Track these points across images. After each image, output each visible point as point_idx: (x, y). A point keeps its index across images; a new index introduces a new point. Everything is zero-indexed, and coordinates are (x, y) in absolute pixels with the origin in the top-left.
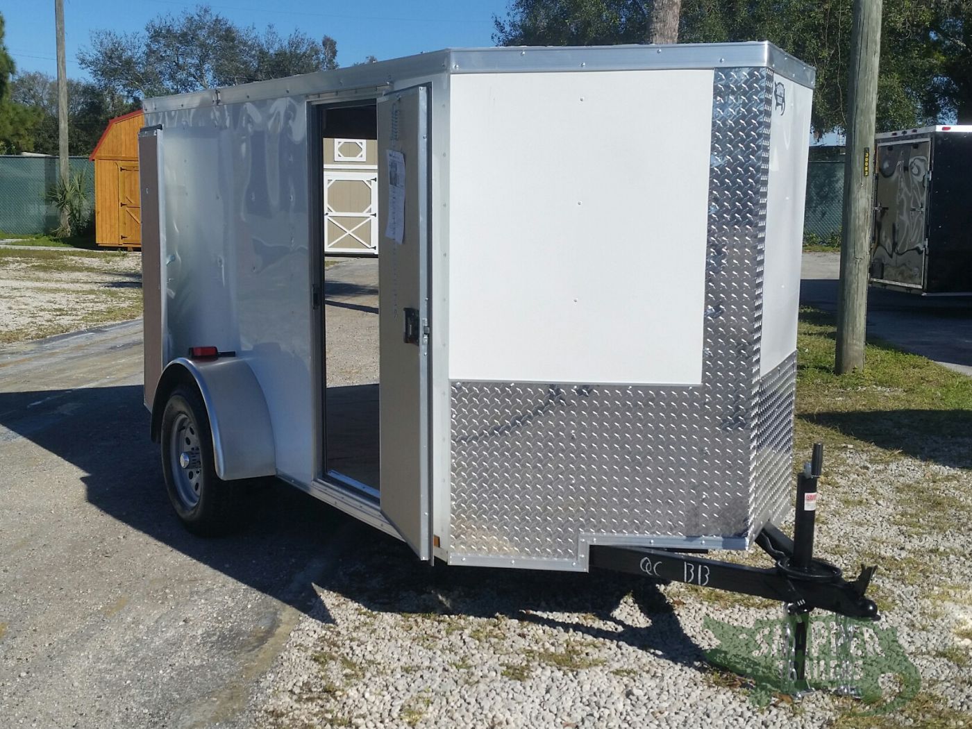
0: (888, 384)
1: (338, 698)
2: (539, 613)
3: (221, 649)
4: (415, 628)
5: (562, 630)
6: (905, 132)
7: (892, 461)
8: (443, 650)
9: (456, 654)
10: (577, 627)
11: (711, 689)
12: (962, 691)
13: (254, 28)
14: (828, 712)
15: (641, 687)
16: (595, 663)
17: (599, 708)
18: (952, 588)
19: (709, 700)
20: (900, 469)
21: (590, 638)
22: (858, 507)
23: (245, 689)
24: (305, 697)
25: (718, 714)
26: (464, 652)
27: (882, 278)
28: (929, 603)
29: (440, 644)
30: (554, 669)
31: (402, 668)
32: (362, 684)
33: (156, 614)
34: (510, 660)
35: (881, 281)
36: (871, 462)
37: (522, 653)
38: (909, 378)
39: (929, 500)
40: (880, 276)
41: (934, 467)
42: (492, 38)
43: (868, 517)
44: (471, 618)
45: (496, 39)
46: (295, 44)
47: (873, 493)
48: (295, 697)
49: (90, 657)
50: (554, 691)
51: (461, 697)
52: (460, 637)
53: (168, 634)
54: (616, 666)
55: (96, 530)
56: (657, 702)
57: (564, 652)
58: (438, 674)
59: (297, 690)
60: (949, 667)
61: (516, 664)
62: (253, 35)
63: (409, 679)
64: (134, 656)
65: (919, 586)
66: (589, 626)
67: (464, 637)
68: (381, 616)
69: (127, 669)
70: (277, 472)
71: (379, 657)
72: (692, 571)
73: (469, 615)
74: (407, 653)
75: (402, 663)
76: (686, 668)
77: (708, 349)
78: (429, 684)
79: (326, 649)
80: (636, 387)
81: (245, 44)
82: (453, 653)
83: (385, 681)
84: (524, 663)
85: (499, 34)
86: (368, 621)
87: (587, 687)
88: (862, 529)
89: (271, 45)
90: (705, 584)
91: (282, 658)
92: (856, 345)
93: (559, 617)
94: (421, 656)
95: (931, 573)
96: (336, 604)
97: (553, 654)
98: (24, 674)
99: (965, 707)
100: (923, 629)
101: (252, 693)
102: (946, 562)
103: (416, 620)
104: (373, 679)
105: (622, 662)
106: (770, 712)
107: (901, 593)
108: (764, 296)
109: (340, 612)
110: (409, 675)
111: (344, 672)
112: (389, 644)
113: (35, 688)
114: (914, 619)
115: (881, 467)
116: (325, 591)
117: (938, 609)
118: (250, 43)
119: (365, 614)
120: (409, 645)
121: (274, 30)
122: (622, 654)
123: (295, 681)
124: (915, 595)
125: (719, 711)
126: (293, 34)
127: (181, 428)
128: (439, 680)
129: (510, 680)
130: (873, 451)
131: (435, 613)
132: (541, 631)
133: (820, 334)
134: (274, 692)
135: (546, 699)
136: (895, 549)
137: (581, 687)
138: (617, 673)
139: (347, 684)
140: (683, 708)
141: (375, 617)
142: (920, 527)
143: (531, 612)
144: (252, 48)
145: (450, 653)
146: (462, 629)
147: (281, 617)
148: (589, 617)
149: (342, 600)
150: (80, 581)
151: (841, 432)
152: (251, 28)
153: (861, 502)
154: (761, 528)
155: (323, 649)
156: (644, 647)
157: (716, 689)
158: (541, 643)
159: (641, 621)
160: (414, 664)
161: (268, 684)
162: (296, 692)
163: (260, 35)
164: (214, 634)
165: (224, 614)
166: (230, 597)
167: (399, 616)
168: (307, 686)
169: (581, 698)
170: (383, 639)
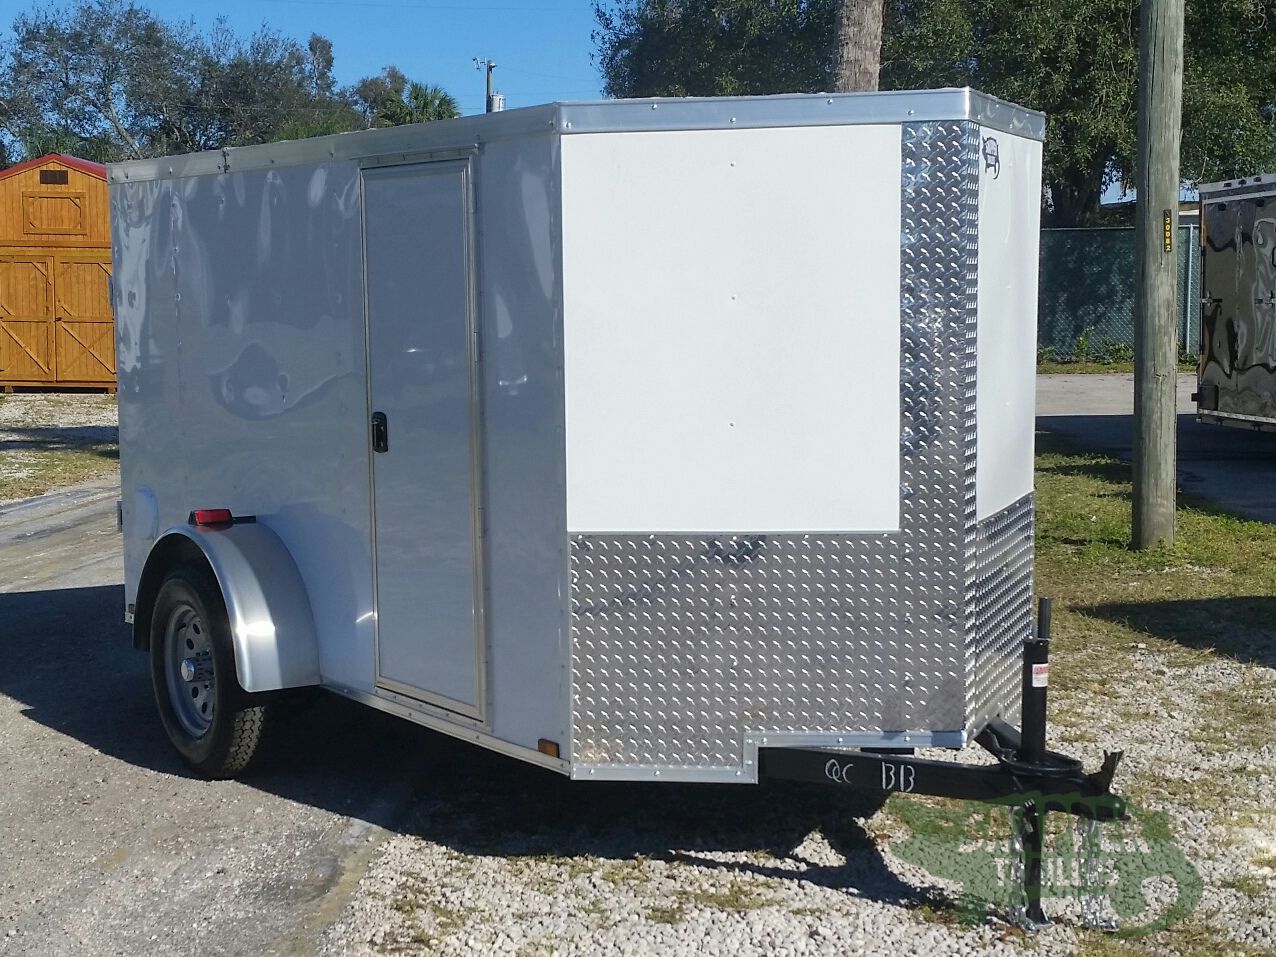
0: (1209, 563)
1: (434, 947)
2: (693, 854)
3: (269, 900)
4: (527, 871)
5: (725, 869)
6: (1243, 182)
7: (1199, 664)
8: (566, 895)
9: (584, 898)
10: (744, 867)
11: (920, 926)
12: (1249, 922)
13: (193, 23)
14: (1069, 946)
15: (829, 925)
16: (770, 903)
17: (774, 948)
18: (1257, 812)
19: (917, 937)
20: (1210, 673)
21: (762, 878)
22: (1142, 720)
23: (310, 940)
24: (389, 947)
25: (927, 950)
26: (595, 896)
27: (1216, 409)
28: (1223, 830)
29: (562, 888)
30: (715, 910)
31: (513, 914)
32: (462, 933)
33: (171, 865)
34: (657, 903)
35: (1215, 413)
36: (1170, 665)
37: (673, 895)
38: (1244, 555)
39: (1244, 710)
40: (1213, 406)
41: (1259, 670)
42: (593, 37)
43: (1155, 733)
44: (602, 859)
45: (598, 39)
46: (262, 49)
47: (1166, 703)
48: (376, 948)
49: (96, 912)
50: (715, 932)
51: (594, 942)
52: (588, 881)
53: (194, 887)
54: (796, 905)
55: (61, 773)
56: (849, 941)
57: (728, 893)
58: (562, 919)
59: (379, 940)
60: (1237, 898)
61: (665, 907)
62: (192, 35)
63: (524, 927)
64: (153, 910)
65: (1212, 811)
66: (761, 865)
67: (593, 880)
68: (479, 861)
69: (148, 925)
70: (322, 680)
71: (481, 904)
72: (891, 773)
73: (599, 856)
74: (519, 899)
75: (512, 910)
76: (888, 906)
77: (906, 484)
78: (551, 929)
79: (410, 896)
80: (815, 537)
81: (179, 50)
82: (580, 897)
83: (494, 928)
84: (676, 906)
85: (604, 31)
86: (462, 866)
87: (758, 928)
88: (1143, 747)
89: (222, 50)
90: (909, 790)
91: (353, 908)
92: (1161, 505)
93: (719, 856)
94: (537, 901)
95: (1232, 797)
96: (417, 847)
97: (713, 894)
98: (13, 933)
99: (1251, 939)
100: (1209, 859)
101: (319, 945)
102: (1255, 783)
103: (527, 864)
104: (476, 926)
105: (805, 902)
106: (995, 946)
107: (1186, 819)
108: (979, 414)
109: (422, 857)
110: (523, 922)
111: (438, 921)
112: (494, 890)
113: (31, 947)
114: (1198, 847)
115: (1183, 671)
116: (399, 835)
117: (1233, 837)
118: (186, 47)
119: (456, 859)
120: (521, 891)
121: (227, 26)
122: (805, 894)
123: (374, 931)
124: (1205, 822)
125: (929, 947)
126: (259, 32)
127: (181, 625)
128: (563, 927)
129: (658, 923)
130: (1175, 651)
131: (552, 854)
132: (697, 873)
133: (1117, 495)
134: (348, 942)
135: (705, 942)
136: (1187, 770)
137: (751, 929)
138: (797, 912)
139: (444, 933)
140: (883, 946)
141: (471, 862)
142: (1225, 743)
143: (683, 852)
144: (190, 55)
145: (576, 897)
146: (591, 871)
147: (343, 865)
148: (762, 855)
149: (424, 843)
150: (57, 831)
151: (1131, 627)
152: (188, 23)
153: (1147, 714)
154: (986, 723)
155: (406, 897)
156: (835, 886)
157: (927, 926)
158: (697, 884)
159: (832, 859)
160: (530, 909)
161: (338, 935)
162: (378, 942)
163: (203, 34)
164: (257, 885)
165: (265, 862)
166: (268, 845)
167: (503, 861)
168: (390, 936)
169: (751, 940)
170: (485, 884)
